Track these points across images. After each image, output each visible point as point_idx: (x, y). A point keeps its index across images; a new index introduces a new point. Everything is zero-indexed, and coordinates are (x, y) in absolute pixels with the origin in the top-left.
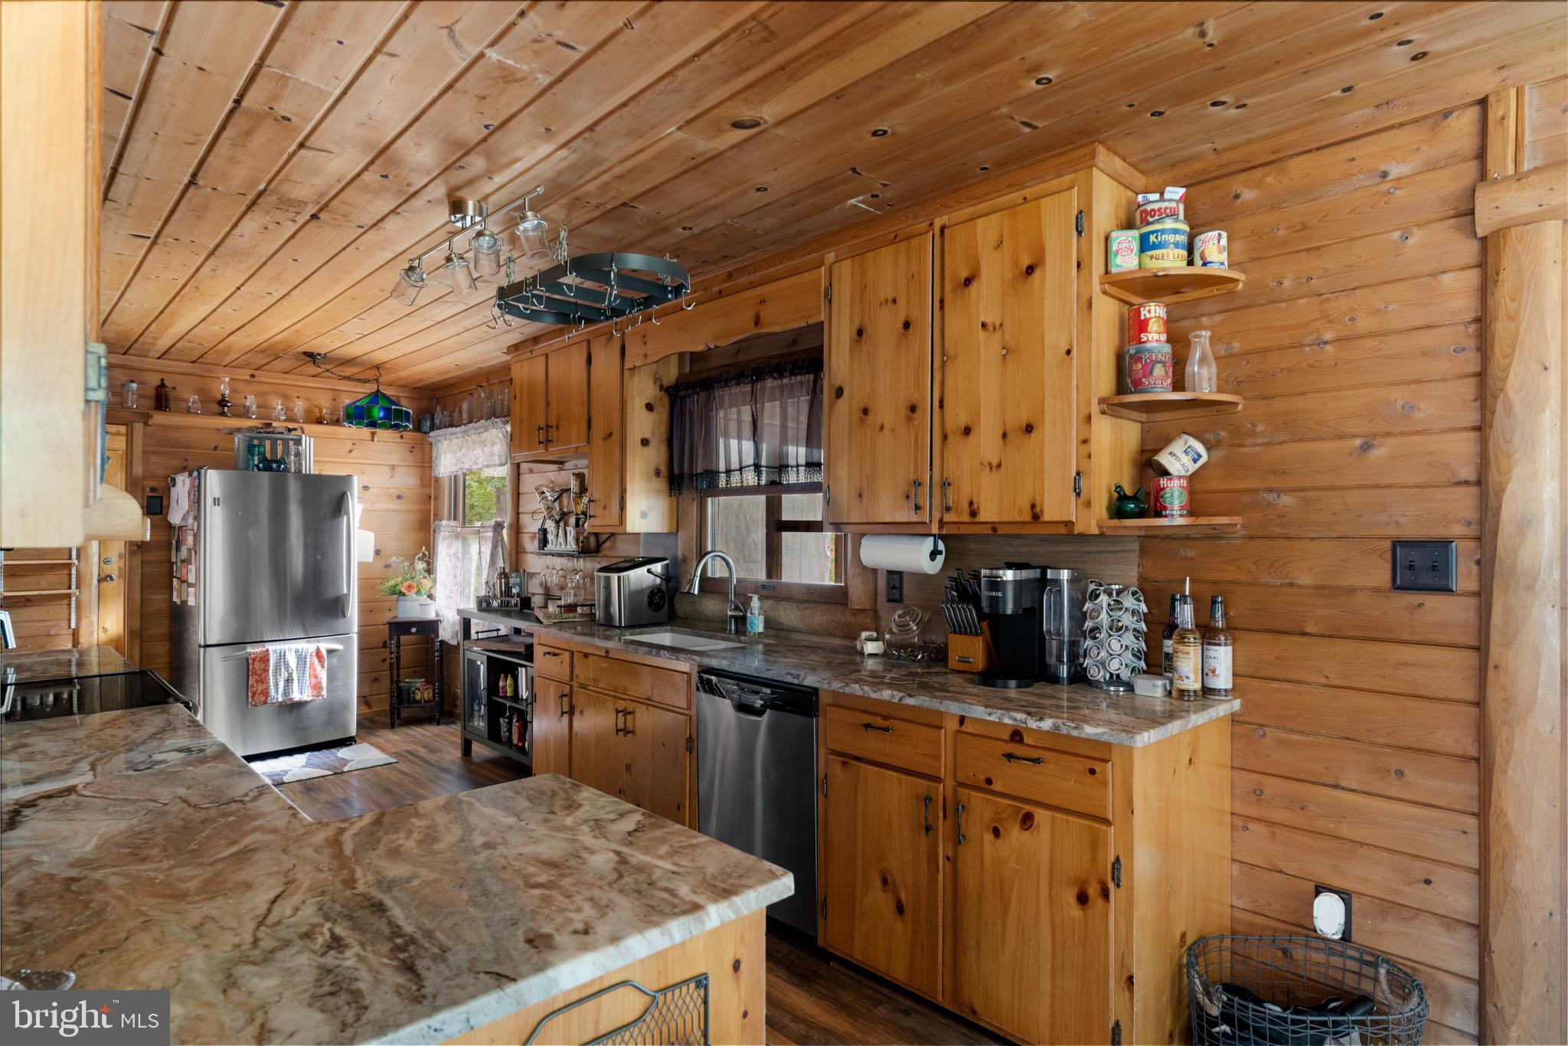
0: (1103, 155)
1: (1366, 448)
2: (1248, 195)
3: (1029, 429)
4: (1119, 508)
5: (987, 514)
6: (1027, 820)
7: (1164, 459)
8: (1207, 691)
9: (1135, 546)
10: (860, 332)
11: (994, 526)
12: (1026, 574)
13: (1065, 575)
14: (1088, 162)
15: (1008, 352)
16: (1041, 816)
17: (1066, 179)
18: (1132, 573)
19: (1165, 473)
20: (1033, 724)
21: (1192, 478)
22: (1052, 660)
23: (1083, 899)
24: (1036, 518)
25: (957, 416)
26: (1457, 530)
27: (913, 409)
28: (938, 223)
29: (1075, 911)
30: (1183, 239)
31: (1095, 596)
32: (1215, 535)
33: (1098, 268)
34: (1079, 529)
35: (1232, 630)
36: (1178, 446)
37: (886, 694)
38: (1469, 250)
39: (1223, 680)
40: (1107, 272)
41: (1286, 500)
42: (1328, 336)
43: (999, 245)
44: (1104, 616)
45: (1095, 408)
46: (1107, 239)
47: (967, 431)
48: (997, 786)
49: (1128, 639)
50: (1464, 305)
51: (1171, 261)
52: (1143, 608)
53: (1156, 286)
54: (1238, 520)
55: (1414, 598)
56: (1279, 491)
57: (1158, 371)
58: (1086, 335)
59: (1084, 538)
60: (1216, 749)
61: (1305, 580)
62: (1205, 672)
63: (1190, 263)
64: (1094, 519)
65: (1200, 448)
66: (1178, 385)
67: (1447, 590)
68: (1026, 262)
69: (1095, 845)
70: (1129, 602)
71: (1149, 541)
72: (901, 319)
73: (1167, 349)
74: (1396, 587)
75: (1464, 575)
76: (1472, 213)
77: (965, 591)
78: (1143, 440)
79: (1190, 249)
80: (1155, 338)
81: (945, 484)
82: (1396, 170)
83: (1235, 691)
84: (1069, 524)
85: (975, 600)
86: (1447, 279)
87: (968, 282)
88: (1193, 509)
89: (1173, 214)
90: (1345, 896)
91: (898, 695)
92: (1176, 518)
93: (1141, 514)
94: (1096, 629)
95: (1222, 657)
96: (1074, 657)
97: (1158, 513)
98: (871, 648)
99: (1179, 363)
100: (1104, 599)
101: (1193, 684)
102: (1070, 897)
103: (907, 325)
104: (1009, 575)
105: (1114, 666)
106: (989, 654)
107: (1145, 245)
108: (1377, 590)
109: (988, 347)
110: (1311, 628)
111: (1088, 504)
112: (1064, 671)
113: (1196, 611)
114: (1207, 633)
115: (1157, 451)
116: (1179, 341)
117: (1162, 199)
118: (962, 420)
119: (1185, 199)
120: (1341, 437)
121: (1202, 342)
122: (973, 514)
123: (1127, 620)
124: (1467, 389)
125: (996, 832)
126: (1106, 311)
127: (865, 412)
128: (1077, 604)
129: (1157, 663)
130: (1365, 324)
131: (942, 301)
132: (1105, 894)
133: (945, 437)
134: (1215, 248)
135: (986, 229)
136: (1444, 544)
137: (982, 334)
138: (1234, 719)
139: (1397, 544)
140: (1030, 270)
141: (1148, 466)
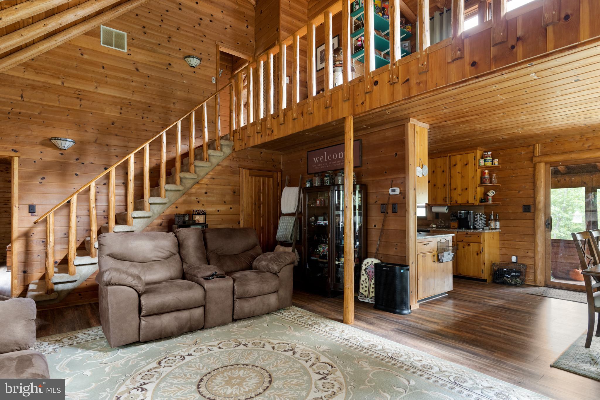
0: (478, 148)
1: (519, 192)
2: (501, 153)
3: (466, 189)
4: (481, 201)
5: (459, 202)
6: (469, 245)
7: (488, 194)
8: (495, 229)
9: (484, 207)
10: (434, 172)
11: (460, 204)
12: (466, 212)
13: (472, 212)
14: (477, 149)
15: (462, 177)
16: (471, 244)
17: (472, 151)
18: (483, 211)
19: (488, 196)
20: (470, 231)
21: (493, 196)
22: (470, 224)
23: (477, 254)
24: (468, 202)
25: (453, 186)
26: (531, 203)
27: (445, 185)
28: (449, 155)
29: (476, 256)
30: (491, 160)
31: (477, 215)
32: (497, 205)
33: (478, 165)
34: (475, 204)
35: (499, 220)
36: (491, 192)
37: (444, 230)
38: (532, 165)
39: (498, 227)
40: (479, 165)
41: (508, 200)
42: (514, 176)
43: (461, 160)
44: (479, 218)
45: (477, 186)
46: (479, 160)
47: (455, 189)
48: (464, 241)
49: (483, 221)
50: (532, 172)
51: (489, 164)
52: (485, 217)
53: (486, 167)
54: (500, 203)
55: (526, 213)
56: (506, 198)
57: (487, 180)
58: (476, 175)
59: (476, 205)
60: (497, 237)
61: (510, 211)
62: (495, 225)
63: (492, 164)
64: (477, 203)
65: (494, 192)
66: (491, 183)
67: (530, 212)
68: (465, 163)
69: (479, 247)
70: (483, 216)
71: (486, 206)
72: (442, 170)
73: (489, 177)
74: (523, 212)
75: (532, 210)
76: (532, 160)
77: (455, 215)
78: (485, 190)
79: (492, 161)
80: (487, 175)
81: (451, 198)
82: (523, 153)
83: (500, 229)
84: (473, 204)
85: (456, 216)
86: (530, 169)
87: (455, 165)
88: (493, 201)
89: (489, 157)
90: (516, 256)
91: (446, 230)
92: (490, 202)
93: (485, 202)
94: (478, 220)
95: (498, 223)
96: (473, 226)
97: (488, 202)
98: (434, 226)
99: (491, 179)
100: (479, 215)
101: (493, 227)
102: (475, 254)
103: (443, 171)
104: (463, 212)
105: (481, 225)
106: (458, 225)
107: (485, 161)
108: (520, 212)
109: (459, 176)
110: (512, 218)
111: (476, 201)
112: (472, 227)
113: (494, 217)
114: (495, 220)
115: (487, 192)
116: (490, 175)
117: (488, 154)
118: (454, 188)
119: (491, 154)
120: (516, 190)
121: (494, 176)
122: (456, 202)
123: (483, 218)
124: (532, 184)
125: (464, 247)
126: (479, 170)
127: (435, 185)
128: (474, 217)
129: (487, 225)
130: (519, 174)
131: (450, 168)
132: (481, 253)
133: (451, 190)
134: (496, 161)
135: (458, 157)
136: (530, 205)
137: (458, 174)
138: (500, 233)
139: (523, 206)
140: (466, 164)
141: (486, 194)
